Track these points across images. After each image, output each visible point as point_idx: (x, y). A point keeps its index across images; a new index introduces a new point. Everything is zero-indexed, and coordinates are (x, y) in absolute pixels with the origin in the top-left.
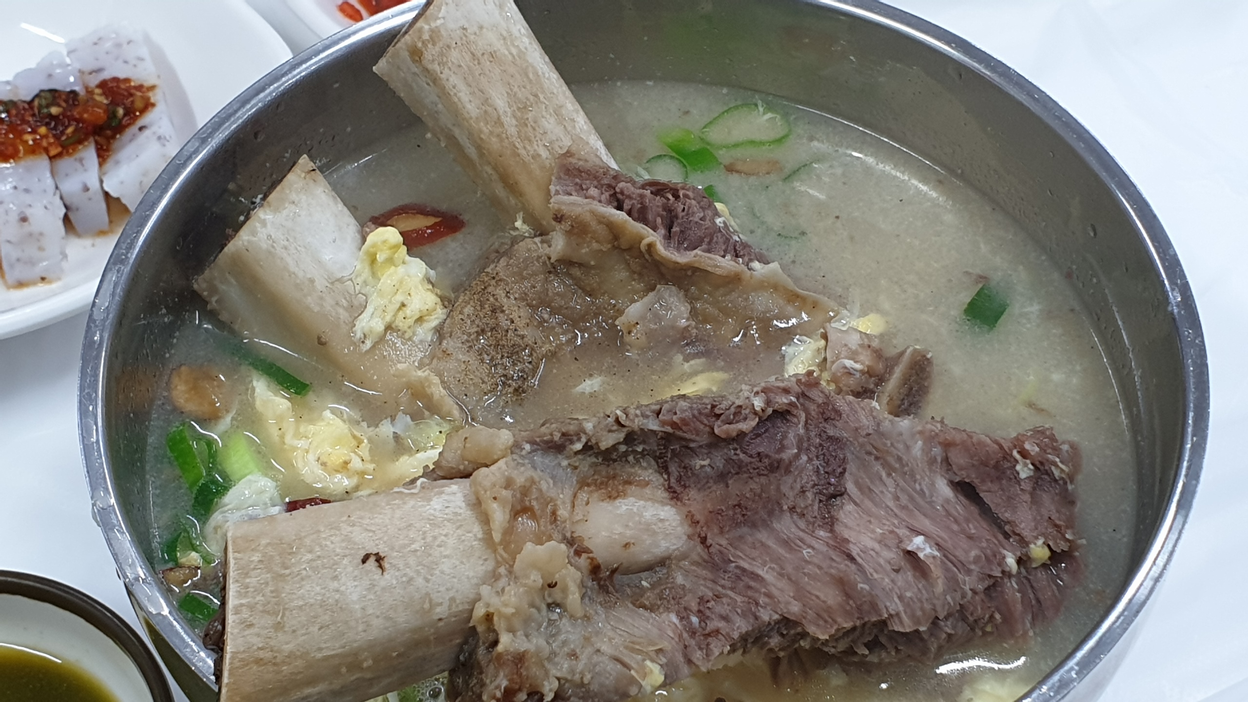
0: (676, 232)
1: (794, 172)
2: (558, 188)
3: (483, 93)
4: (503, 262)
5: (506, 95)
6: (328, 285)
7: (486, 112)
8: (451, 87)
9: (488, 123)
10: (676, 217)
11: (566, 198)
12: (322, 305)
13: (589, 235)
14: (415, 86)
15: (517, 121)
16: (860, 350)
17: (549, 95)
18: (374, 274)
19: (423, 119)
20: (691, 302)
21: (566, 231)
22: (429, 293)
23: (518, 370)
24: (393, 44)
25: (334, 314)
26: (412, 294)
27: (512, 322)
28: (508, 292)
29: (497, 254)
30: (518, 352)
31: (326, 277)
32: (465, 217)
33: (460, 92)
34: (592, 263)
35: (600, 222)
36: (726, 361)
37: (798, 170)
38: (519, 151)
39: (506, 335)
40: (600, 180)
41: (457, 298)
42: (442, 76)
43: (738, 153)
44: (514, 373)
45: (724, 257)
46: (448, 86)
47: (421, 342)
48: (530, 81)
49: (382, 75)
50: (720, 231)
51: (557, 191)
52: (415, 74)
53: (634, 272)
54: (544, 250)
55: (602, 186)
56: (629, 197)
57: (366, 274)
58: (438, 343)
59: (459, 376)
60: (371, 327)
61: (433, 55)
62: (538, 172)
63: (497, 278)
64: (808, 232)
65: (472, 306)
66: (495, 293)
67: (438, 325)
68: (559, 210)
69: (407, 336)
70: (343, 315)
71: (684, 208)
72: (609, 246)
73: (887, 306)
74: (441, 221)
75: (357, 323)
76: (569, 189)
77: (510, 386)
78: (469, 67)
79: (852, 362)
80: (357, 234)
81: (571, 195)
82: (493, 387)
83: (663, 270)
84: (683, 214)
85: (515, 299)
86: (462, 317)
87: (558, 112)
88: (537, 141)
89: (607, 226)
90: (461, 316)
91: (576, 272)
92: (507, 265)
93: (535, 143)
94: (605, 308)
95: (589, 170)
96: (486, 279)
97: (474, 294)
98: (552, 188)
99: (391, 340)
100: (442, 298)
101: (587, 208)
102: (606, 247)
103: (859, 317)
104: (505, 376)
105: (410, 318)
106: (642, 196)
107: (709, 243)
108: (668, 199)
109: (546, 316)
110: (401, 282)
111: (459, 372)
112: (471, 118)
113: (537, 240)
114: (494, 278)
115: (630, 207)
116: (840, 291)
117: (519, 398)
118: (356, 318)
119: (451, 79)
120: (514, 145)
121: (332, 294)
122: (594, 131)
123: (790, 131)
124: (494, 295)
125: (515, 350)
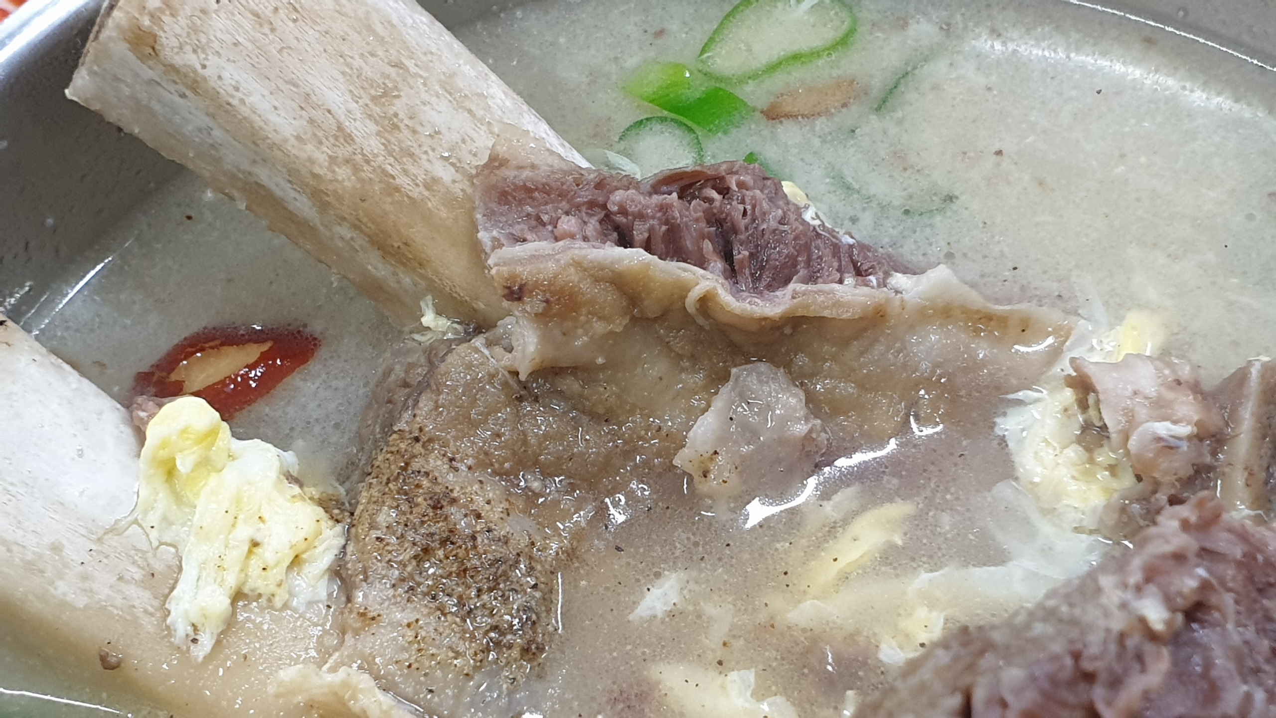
0: (742, 261)
1: (891, 92)
2: (495, 233)
3: (296, 85)
4: (425, 404)
5: (341, 79)
6: (94, 547)
7: (311, 121)
8: (231, 90)
9: (321, 143)
10: (735, 230)
11: (519, 250)
12: (91, 591)
13: (584, 311)
14: (156, 107)
15: (377, 124)
16: (1169, 395)
17: (424, 58)
18: (178, 498)
19: (191, 167)
20: (802, 384)
21: (536, 315)
22: (299, 504)
23: (518, 610)
24: (92, 36)
25: (119, 601)
26: (266, 516)
27: (479, 516)
28: (452, 460)
29: (407, 390)
30: (505, 572)
31: (84, 532)
32: (316, 327)
33: (250, 94)
34: (600, 361)
35: (597, 280)
36: (902, 477)
37: (895, 87)
38: (398, 181)
39: (475, 547)
40: (573, 197)
41: (353, 495)
42: (206, 73)
43: (778, 81)
44: (512, 616)
45: (841, 282)
46: (225, 87)
47: (310, 604)
48: (382, 40)
49: (86, 100)
50: (818, 235)
51: (494, 239)
52: (151, 82)
53: (680, 357)
54: (500, 360)
55: (578, 207)
56: (641, 216)
57: (163, 500)
58: (344, 599)
59: (406, 655)
60: (203, 608)
61: (176, 36)
62: (444, 213)
63: (424, 438)
64: (956, 193)
65: (391, 507)
66: (428, 468)
67: (333, 562)
68: (513, 277)
69: (278, 602)
70: (141, 598)
71: (745, 210)
72: (626, 321)
73: (1152, 294)
74: (271, 348)
75: (171, 605)
76: (516, 230)
77: (510, 647)
78: (253, 41)
79: (1168, 424)
80: (122, 427)
81: (525, 240)
82: (479, 657)
83: (738, 338)
84: (748, 220)
85: (470, 468)
86: (379, 534)
87: (448, 86)
88: (426, 152)
89: (612, 282)
90: (374, 534)
91: (570, 385)
92: (437, 407)
93: (424, 157)
94: (640, 438)
95: (544, 185)
96: (403, 446)
97: (388, 481)
98: (483, 236)
99: (248, 619)
100: (325, 503)
101: (564, 258)
102: (618, 325)
103: (1111, 327)
104: (494, 628)
105: (276, 565)
106: (664, 208)
107: (808, 263)
108: (711, 200)
109: (536, 485)
110: (238, 501)
111: (403, 649)
112: (286, 141)
113: (478, 342)
114: (417, 439)
115: (646, 235)
116: (1054, 287)
117: (535, 663)
118: (166, 597)
119: (226, 75)
120: (384, 171)
121: (105, 561)
122: (525, 107)
123: (855, 21)
124: (427, 474)
125: (500, 572)
